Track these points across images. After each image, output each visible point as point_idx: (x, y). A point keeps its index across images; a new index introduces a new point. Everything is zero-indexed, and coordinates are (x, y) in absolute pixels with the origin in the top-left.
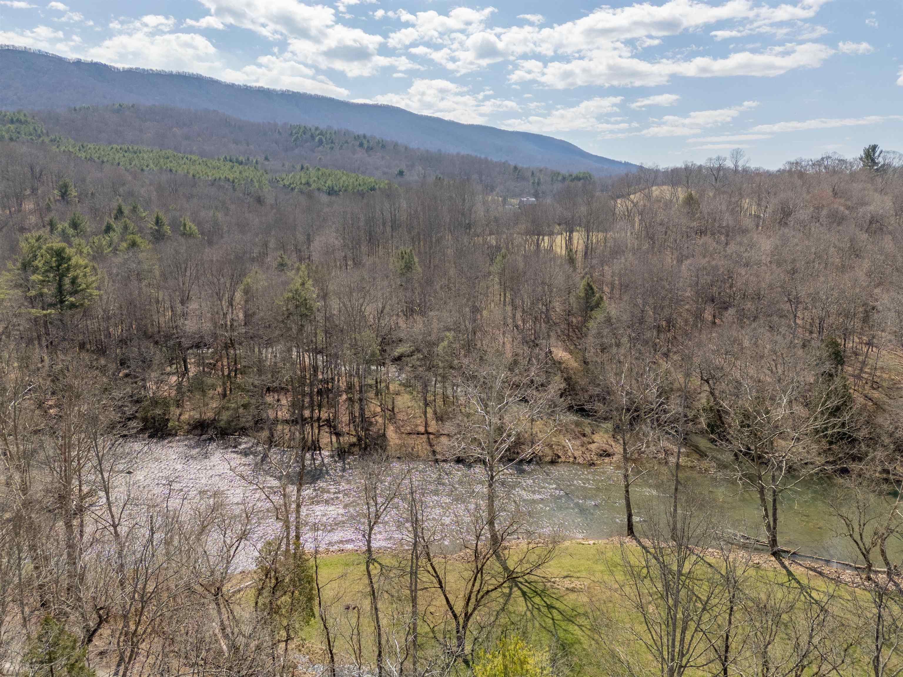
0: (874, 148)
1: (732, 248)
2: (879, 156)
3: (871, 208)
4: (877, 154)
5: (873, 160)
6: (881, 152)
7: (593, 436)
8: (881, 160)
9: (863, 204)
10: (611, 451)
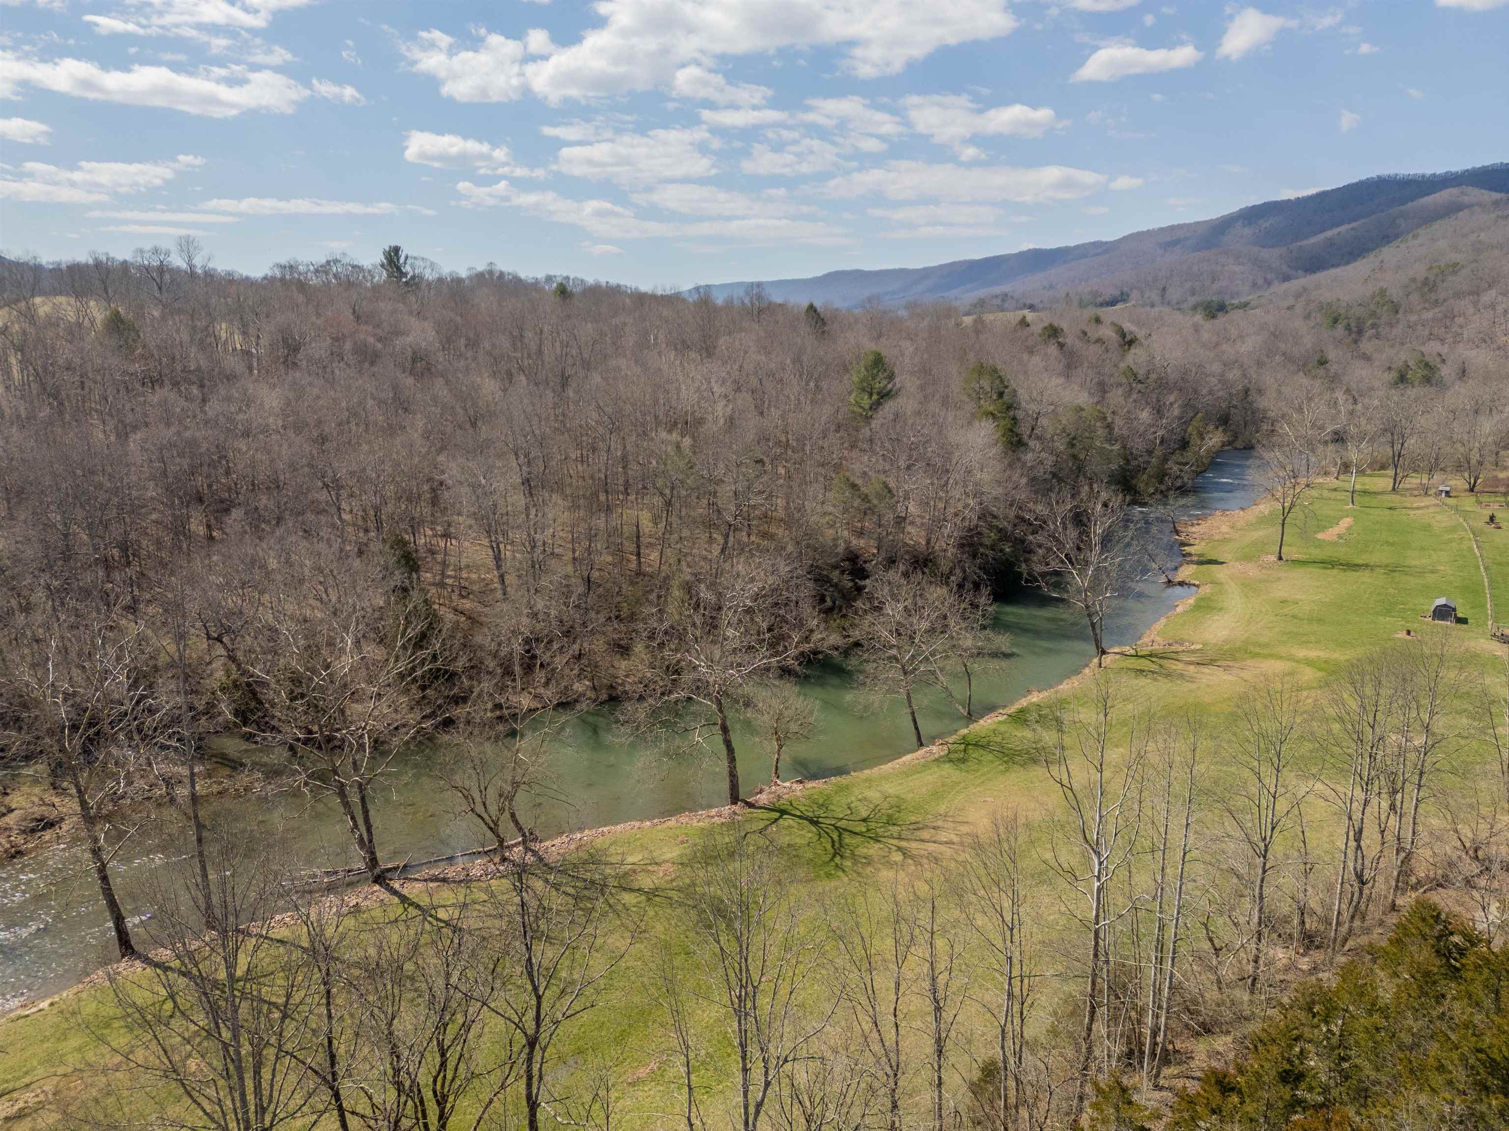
0: (396, 250)
1: (214, 407)
2: (405, 263)
3: (410, 339)
4: (402, 260)
5: (399, 269)
6: (407, 258)
7: (7, 800)
8: (407, 269)
9: (398, 333)
10: (53, 815)
